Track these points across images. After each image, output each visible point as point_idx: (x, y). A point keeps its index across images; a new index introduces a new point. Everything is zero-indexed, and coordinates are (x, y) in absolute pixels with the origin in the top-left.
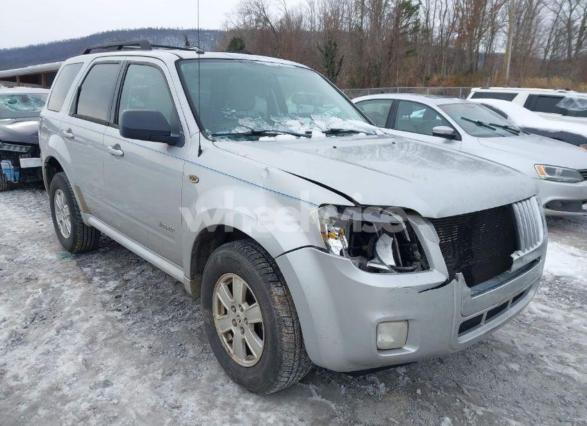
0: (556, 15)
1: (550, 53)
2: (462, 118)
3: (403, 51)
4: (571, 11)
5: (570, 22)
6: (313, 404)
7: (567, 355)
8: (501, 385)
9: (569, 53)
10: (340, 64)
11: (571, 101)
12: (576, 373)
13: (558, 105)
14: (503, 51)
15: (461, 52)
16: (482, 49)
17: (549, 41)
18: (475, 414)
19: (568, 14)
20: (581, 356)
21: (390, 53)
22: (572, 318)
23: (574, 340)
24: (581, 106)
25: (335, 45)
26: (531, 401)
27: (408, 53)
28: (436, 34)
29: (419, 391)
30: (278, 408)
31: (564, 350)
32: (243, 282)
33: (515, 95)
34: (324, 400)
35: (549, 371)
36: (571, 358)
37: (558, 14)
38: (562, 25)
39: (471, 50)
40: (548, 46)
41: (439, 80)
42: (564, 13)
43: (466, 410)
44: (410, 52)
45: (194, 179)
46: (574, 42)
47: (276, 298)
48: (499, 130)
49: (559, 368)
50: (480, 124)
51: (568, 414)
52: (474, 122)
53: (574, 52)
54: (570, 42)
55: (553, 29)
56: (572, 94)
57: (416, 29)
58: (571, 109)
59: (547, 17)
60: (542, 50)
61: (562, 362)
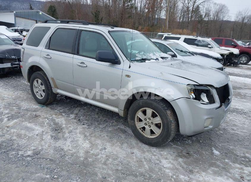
0: (183, 5)
1: (181, 20)
2: (176, 49)
3: (127, 16)
4: (188, 4)
5: (188, 8)
6: (174, 148)
7: (233, 128)
8: (221, 137)
9: (188, 19)
10: (101, 20)
11: (200, 41)
12: (238, 132)
13: (195, 42)
14: (164, 17)
15: (149, 18)
16: (156, 16)
17: (181, 14)
18: (219, 146)
19: (187, 4)
20: (237, 128)
21: (122, 17)
22: (229, 117)
23: (233, 123)
24: (203, 43)
25: (99, 12)
26: (231, 141)
27: (129, 17)
28: (139, 9)
29: (201, 141)
30: (165, 150)
31: (232, 126)
32: (152, 110)
33: (180, 38)
34: (177, 146)
35: (231, 132)
36: (235, 128)
37: (184, 4)
38: (185, 9)
39: (152, 17)
40: (181, 17)
41: (142, 29)
42: (186, 4)
43: (216, 145)
44: (130, 17)
45: (128, 76)
46: (190, 15)
47: (169, 115)
48: (188, 54)
49: (234, 131)
50: (182, 51)
51: (242, 143)
52: (180, 50)
53: (190, 20)
54: (188, 15)
55: (182, 10)
56: (199, 38)
57: (132, 7)
58: (200, 44)
59: (180, 5)
60: (179, 18)
61: (233, 130)
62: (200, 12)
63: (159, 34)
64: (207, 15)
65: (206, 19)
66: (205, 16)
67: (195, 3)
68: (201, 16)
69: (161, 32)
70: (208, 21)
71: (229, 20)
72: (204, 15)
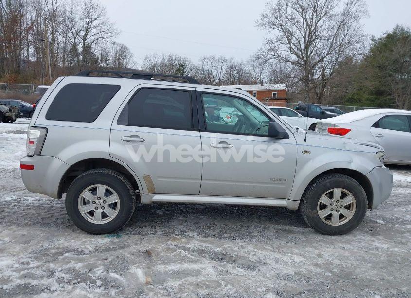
62: (93, 54)
63: (40, 86)
64: (104, 58)
65: (103, 65)
66: (101, 61)
67: (85, 40)
68: (96, 60)
69: (43, 84)
70: (106, 67)
71: (134, 67)
72: (100, 59)
